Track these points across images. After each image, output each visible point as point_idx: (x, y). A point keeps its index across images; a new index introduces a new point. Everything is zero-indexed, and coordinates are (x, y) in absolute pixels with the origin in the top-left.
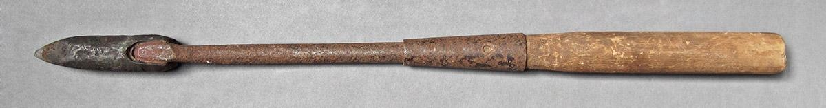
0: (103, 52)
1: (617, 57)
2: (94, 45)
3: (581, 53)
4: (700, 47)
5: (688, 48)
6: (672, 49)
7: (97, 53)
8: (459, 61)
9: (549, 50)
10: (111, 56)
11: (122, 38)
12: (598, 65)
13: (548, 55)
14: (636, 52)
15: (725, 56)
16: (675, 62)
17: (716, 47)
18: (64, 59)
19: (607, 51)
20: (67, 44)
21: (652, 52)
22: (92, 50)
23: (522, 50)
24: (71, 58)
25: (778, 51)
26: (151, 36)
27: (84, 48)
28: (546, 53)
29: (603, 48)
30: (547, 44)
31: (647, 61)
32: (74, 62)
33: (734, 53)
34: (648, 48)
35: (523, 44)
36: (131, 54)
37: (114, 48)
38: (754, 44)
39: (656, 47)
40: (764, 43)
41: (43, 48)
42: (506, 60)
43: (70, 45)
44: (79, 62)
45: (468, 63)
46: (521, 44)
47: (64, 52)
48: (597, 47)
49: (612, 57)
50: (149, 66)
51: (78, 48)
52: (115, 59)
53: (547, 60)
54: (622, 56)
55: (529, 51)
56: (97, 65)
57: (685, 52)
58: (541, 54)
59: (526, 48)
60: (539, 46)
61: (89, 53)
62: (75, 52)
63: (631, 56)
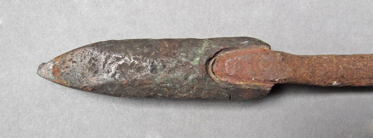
0: (164, 66)
2: (148, 55)
7: (154, 69)
10: (179, 74)
11: (195, 43)
18: (94, 81)
20: (96, 53)
22: (144, 64)
24: (106, 77)
26: (244, 39)
27: (129, 59)
32: (111, 84)
36: (210, 70)
37: (184, 60)
41: (53, 61)
43: (103, 57)
44: (121, 85)
47: (93, 68)
50: (245, 90)
51: (118, 59)
52: (186, 79)
56: (151, 90)
61: (140, 69)
62: (113, 68)
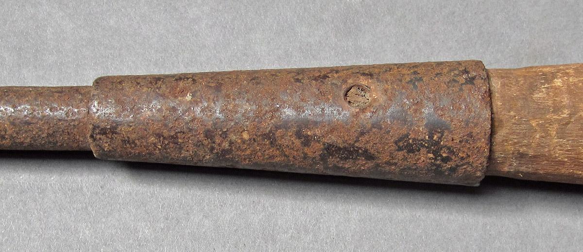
8: (266, 136)
9: (566, 100)
13: (566, 113)
23: (475, 100)
30: (558, 82)
35: (478, 82)
42: (422, 132)
45: (298, 142)
46: (471, 80)
55: (498, 103)
58: (541, 110)
59: (490, 93)
60: (532, 88)
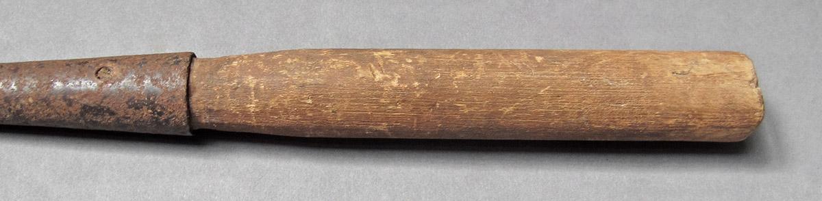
1: (386, 85)
3: (306, 77)
4: (565, 65)
5: (540, 67)
6: (505, 68)
8: (44, 100)
9: (237, 74)
12: (346, 105)
13: (236, 82)
14: (426, 74)
15: (625, 84)
16: (514, 96)
17: (602, 66)
19: (361, 73)
21: (462, 75)
23: (178, 74)
25: (740, 75)
28: (230, 80)
29: (354, 66)
31: (452, 95)
33: (643, 77)
34: (449, 68)
38: (685, 61)
39: (470, 66)
40: (707, 60)
42: (143, 95)
45: (64, 104)
46: (178, 63)
48: (340, 66)
49: (376, 88)
53: (233, 96)
54: (395, 83)
55: (193, 76)
57: (534, 75)
58: (221, 81)
60: (219, 67)
63: (416, 84)
